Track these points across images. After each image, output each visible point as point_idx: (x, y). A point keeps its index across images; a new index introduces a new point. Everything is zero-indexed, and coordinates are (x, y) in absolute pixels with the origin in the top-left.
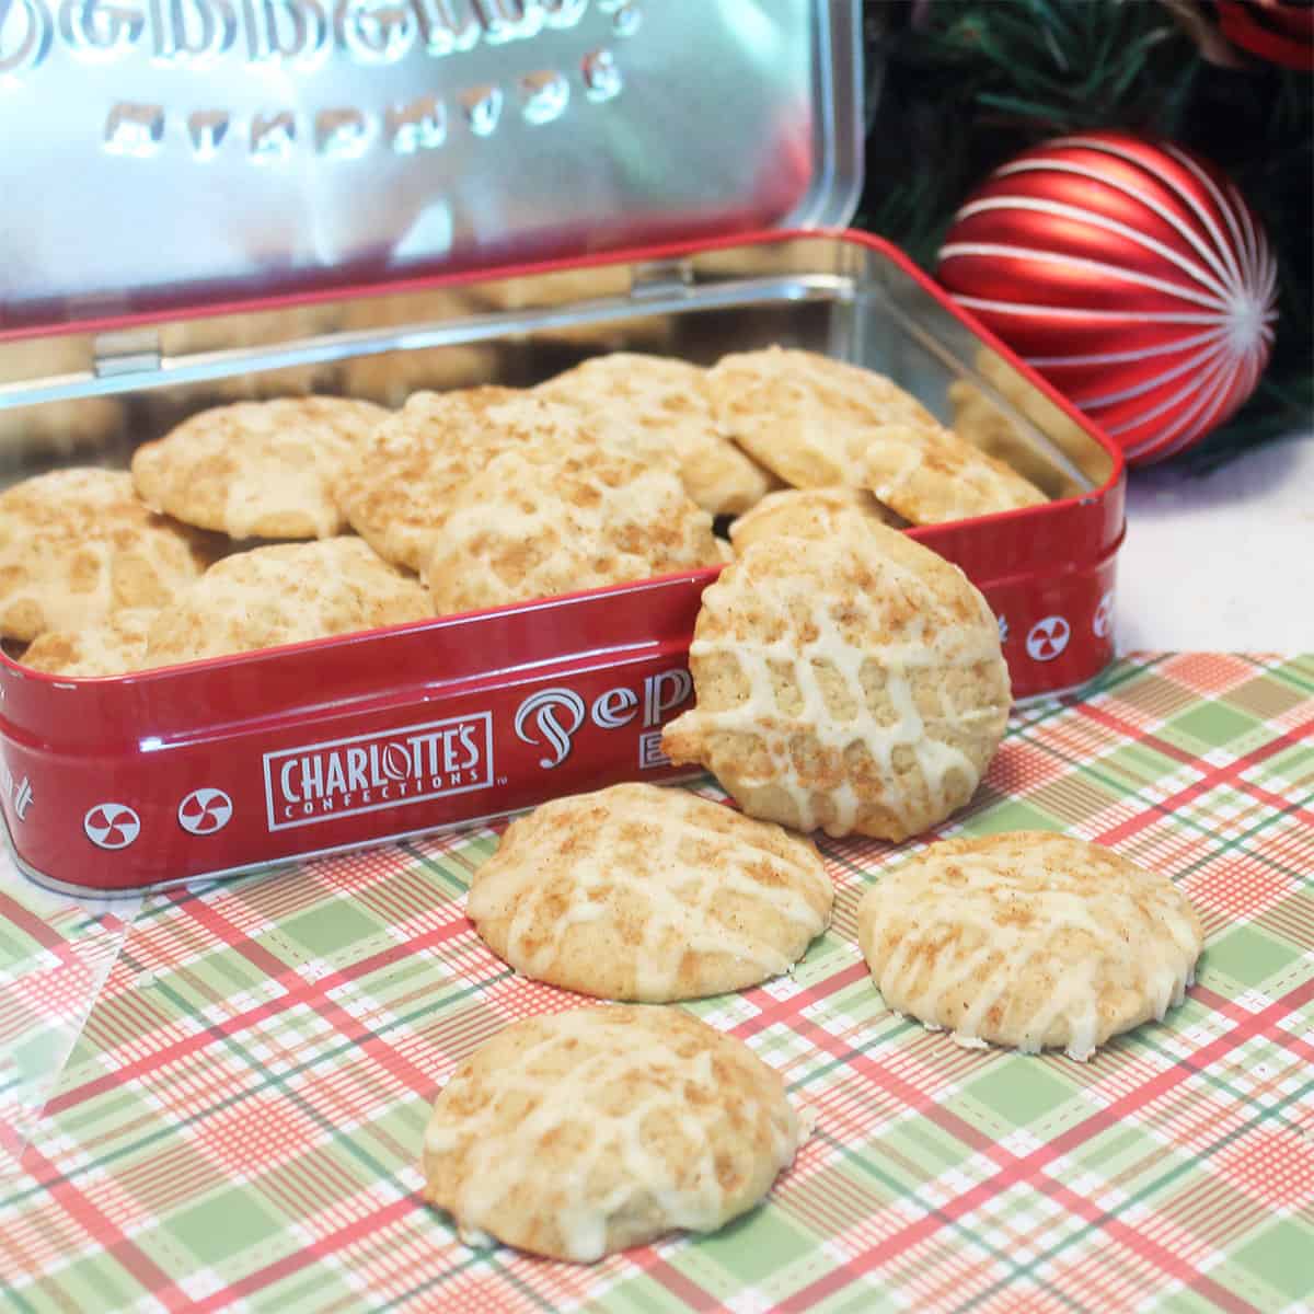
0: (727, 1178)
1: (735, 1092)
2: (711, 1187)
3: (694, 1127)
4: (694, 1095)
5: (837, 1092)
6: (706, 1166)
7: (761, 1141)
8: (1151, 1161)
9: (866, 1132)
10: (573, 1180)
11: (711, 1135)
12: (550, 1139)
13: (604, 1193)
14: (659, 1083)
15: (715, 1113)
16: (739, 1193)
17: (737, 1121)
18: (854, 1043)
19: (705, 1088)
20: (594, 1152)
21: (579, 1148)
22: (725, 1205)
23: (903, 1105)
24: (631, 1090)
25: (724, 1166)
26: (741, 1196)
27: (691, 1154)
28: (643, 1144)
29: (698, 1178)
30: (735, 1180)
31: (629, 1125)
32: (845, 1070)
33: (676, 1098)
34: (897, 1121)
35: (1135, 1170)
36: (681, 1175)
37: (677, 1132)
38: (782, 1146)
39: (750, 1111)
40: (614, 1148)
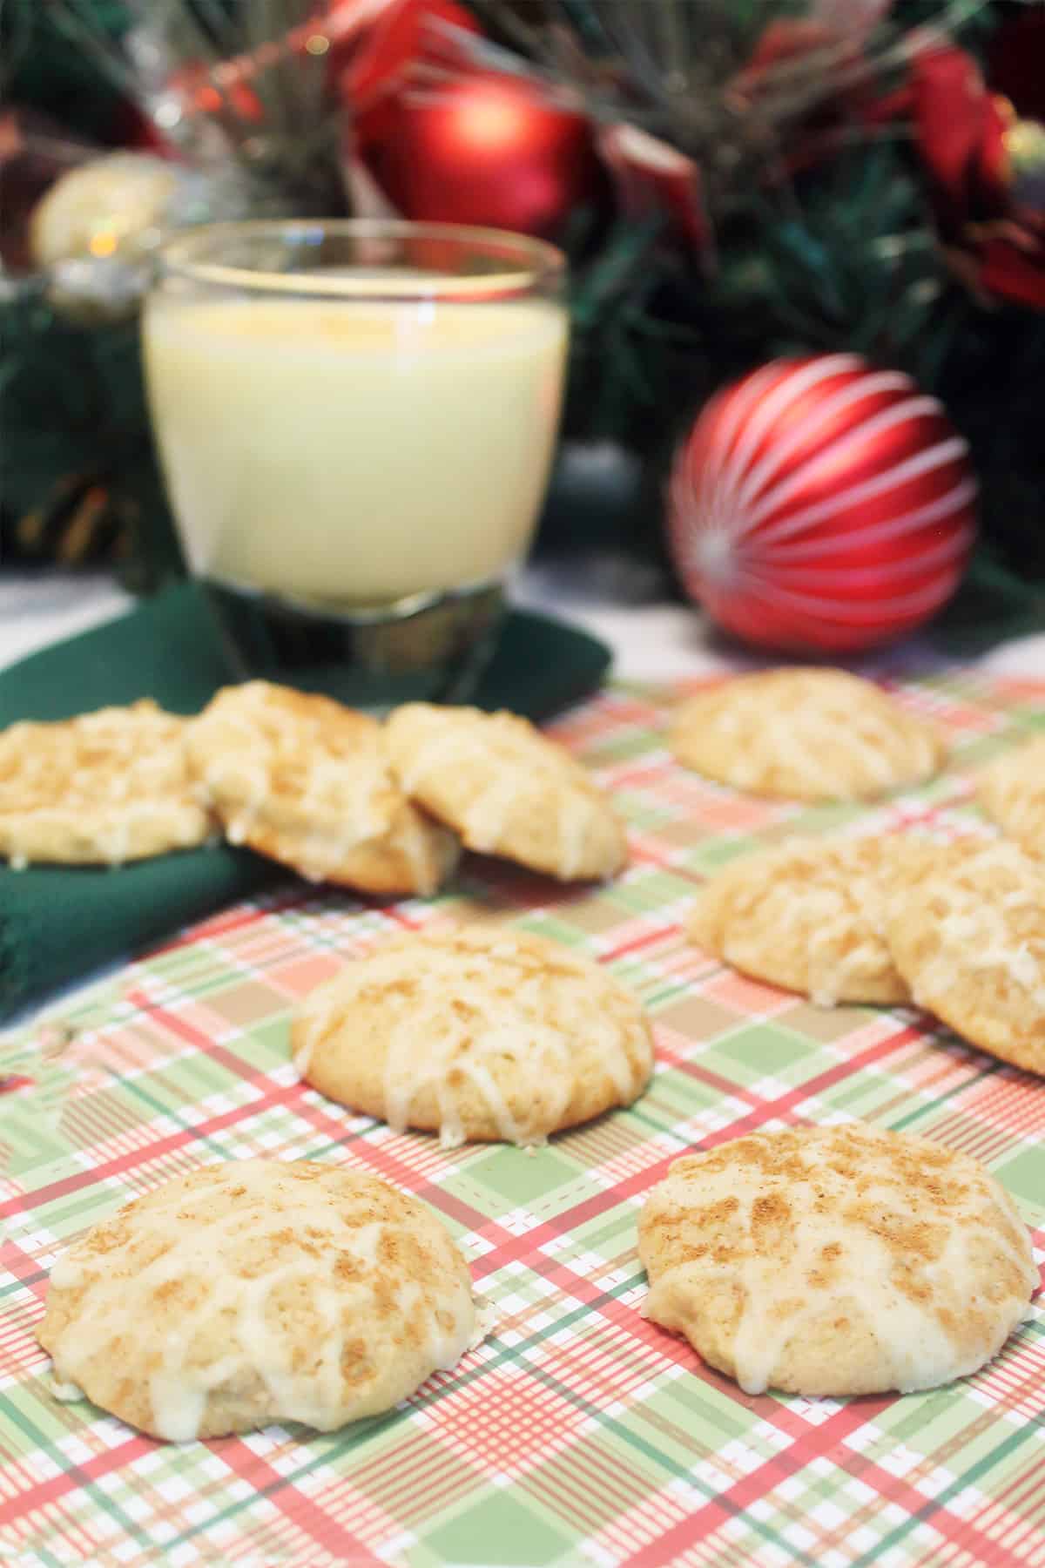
0: (354, 1370)
1: (395, 1272)
2: (332, 1376)
3: (330, 1304)
4: (346, 1269)
5: (588, 1345)
6: (332, 1352)
7: (412, 1333)
8: (973, 1430)
9: (625, 1394)
10: (175, 1342)
11: (348, 1317)
12: (166, 1292)
13: (205, 1364)
14: (309, 1249)
15: (362, 1292)
16: (365, 1390)
17: (385, 1304)
18: (604, 1285)
19: (362, 1262)
20: (207, 1312)
21: (192, 1305)
22: (345, 1402)
23: (668, 1361)
24: (275, 1251)
25: (354, 1355)
26: (369, 1396)
27: (318, 1335)
28: (268, 1316)
29: (320, 1363)
30: (367, 1373)
31: (256, 1290)
32: (595, 1319)
33: (323, 1268)
34: (662, 1381)
35: (957, 1444)
36: (299, 1357)
37: (309, 1308)
38: (438, 1344)
39: (408, 1296)
40: (230, 1313)
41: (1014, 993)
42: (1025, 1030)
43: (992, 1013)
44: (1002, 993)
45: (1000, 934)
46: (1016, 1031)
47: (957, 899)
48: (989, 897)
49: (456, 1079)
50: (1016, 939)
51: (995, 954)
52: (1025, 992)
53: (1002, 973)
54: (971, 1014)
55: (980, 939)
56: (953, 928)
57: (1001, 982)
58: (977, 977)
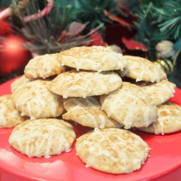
41: (107, 159)
42: (111, 166)
43: (104, 164)
44: (105, 160)
45: (101, 148)
46: (110, 166)
47: (90, 144)
48: (96, 141)
49: (25, 105)
50: (104, 148)
51: (101, 152)
52: (109, 158)
53: (103, 156)
54: (100, 165)
55: (97, 150)
56: (91, 150)
57: (103, 158)
58: (99, 158)
